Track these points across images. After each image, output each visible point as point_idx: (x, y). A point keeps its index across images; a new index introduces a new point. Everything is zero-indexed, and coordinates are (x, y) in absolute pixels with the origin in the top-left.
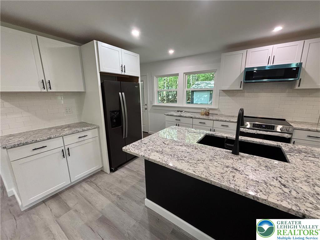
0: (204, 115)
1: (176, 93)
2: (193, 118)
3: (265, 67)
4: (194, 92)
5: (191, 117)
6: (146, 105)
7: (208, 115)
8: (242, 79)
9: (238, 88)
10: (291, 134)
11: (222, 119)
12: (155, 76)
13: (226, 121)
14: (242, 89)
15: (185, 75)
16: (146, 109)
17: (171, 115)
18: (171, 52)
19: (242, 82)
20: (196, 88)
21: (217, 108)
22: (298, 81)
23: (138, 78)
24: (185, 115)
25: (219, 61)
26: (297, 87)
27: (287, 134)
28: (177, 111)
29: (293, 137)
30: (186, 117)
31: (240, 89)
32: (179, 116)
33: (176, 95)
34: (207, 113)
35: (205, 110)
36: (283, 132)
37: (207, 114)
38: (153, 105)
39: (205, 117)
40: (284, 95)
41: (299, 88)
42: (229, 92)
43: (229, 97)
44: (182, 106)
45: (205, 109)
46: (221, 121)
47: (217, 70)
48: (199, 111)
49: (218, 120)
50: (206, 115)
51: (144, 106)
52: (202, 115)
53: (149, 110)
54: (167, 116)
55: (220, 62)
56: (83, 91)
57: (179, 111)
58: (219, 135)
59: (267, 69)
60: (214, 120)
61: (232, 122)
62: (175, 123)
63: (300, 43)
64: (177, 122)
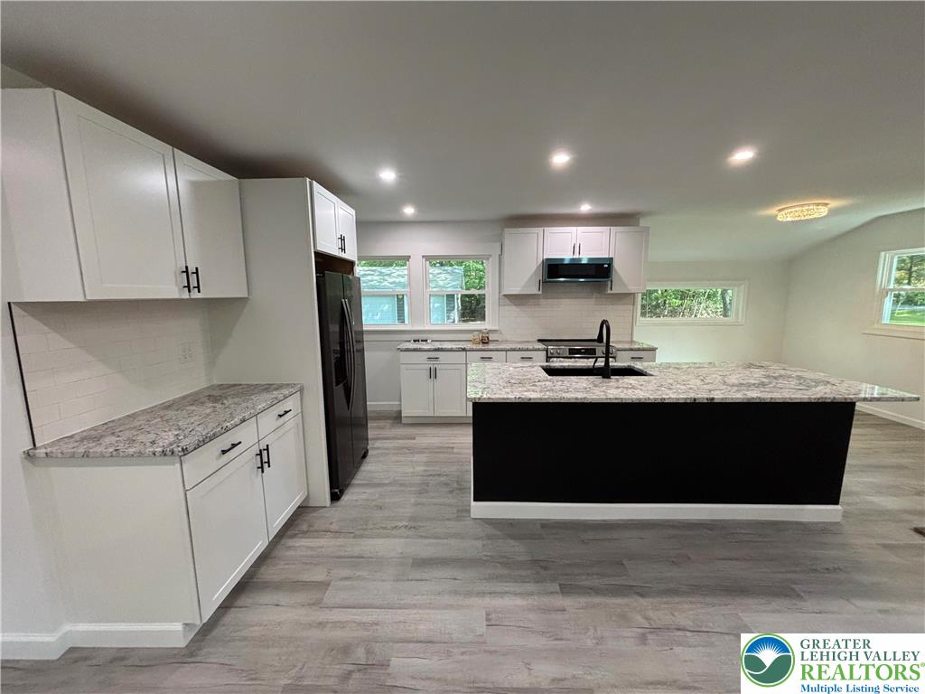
0: (479, 343)
2: (466, 351)
5: (464, 350)
7: (487, 343)
8: (541, 276)
9: (534, 290)
10: (614, 358)
11: (520, 347)
13: (527, 350)
15: (424, 260)
17: (415, 350)
18: (409, 211)
19: (541, 281)
21: (496, 328)
22: (609, 283)
23: (353, 263)
24: (448, 347)
26: (609, 291)
28: (414, 341)
30: (451, 350)
31: (539, 293)
32: (435, 350)
34: (486, 338)
35: (481, 335)
37: (486, 341)
39: (481, 346)
40: (592, 301)
41: (612, 292)
44: (422, 328)
45: (480, 331)
46: (520, 350)
47: (490, 256)
48: (470, 337)
49: (514, 350)
50: (483, 343)
52: (475, 343)
54: (405, 353)
56: (246, 296)
57: (417, 341)
60: (506, 351)
61: (539, 350)
62: (428, 367)
63: (605, 229)
64: (431, 364)
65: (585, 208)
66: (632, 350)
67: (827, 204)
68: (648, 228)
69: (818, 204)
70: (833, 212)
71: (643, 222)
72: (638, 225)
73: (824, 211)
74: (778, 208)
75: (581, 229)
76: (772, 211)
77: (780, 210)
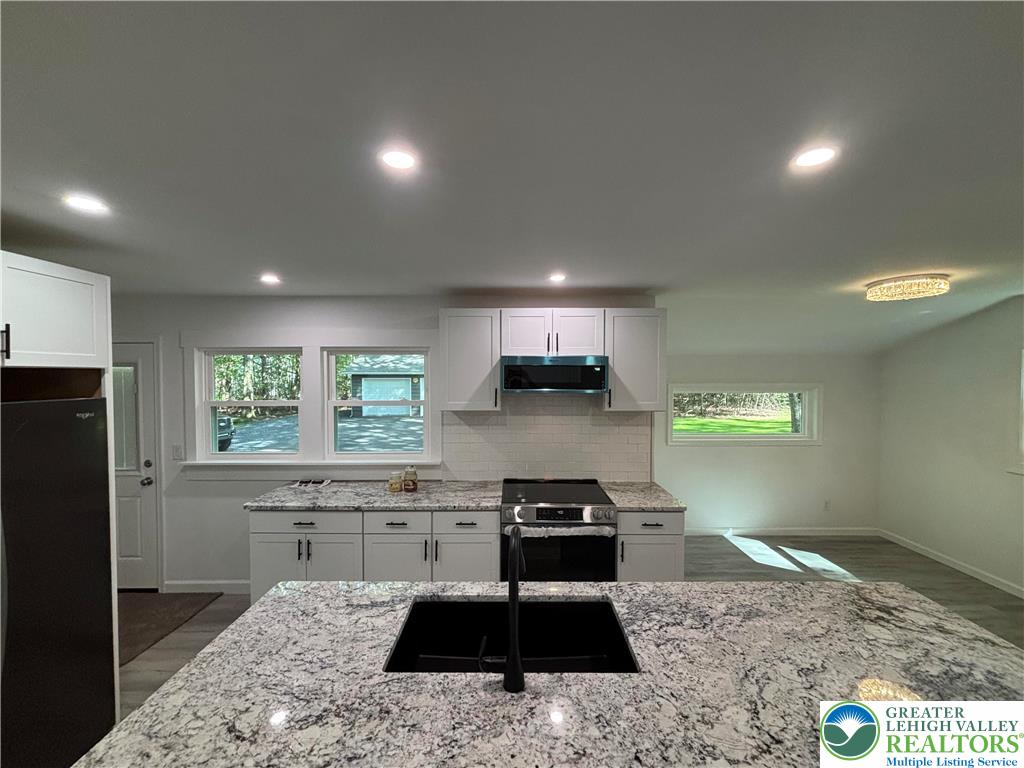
0: (401, 491)
1: (297, 380)
2: (363, 511)
3: (542, 358)
4: (363, 380)
5: (358, 509)
6: (148, 464)
7: (414, 490)
8: (498, 383)
9: (489, 406)
10: (614, 525)
11: (456, 505)
12: (199, 349)
13: (467, 509)
14: (498, 408)
15: (325, 353)
16: (148, 482)
17: (273, 509)
18: (270, 279)
19: (499, 391)
20: (367, 365)
21: (437, 460)
22: (607, 395)
23: (98, 373)
24: (332, 503)
25: (434, 324)
26: (607, 409)
27: (607, 528)
28: (302, 482)
29: (619, 532)
30: (336, 510)
31: (495, 409)
32: (308, 510)
33: (295, 388)
34: (411, 483)
35: (403, 475)
36: (599, 521)
37: (411, 486)
38: (188, 462)
39: (403, 501)
41: (611, 409)
42: (469, 417)
43: (467, 427)
44: (318, 461)
45: (401, 467)
46: (455, 509)
47: (428, 348)
49: (445, 510)
50: (407, 490)
51: (138, 469)
52: (393, 491)
53: (164, 489)
54: (258, 513)
55: (438, 327)
57: (307, 482)
58: (455, 594)
59: (547, 363)
60: (432, 511)
61: (486, 509)
62: (296, 538)
63: (597, 312)
64: (303, 535)
65: (558, 279)
66: (643, 511)
67: (947, 276)
68: (665, 310)
69: (933, 276)
70: (958, 288)
71: (660, 301)
72: (653, 307)
73: (944, 287)
74: (868, 282)
75: (558, 311)
76: (858, 286)
77: (870, 286)
